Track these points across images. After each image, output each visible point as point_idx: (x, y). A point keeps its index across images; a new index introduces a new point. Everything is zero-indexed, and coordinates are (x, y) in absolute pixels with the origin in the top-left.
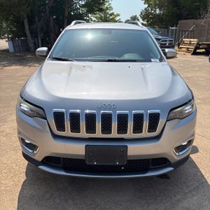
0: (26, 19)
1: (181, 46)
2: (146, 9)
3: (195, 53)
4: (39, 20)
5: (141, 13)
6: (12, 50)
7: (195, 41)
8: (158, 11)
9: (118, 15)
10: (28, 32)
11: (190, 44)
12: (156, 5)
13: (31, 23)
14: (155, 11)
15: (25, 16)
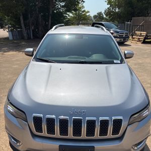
0: (22, 16)
1: (134, 37)
2: (108, 8)
3: (144, 42)
4: (31, 17)
5: (105, 11)
6: (11, 38)
7: (144, 33)
8: (117, 10)
9: (88, 12)
10: (23, 26)
11: (141, 35)
12: (116, 5)
13: (25, 18)
14: (115, 10)
15: (21, 14)
